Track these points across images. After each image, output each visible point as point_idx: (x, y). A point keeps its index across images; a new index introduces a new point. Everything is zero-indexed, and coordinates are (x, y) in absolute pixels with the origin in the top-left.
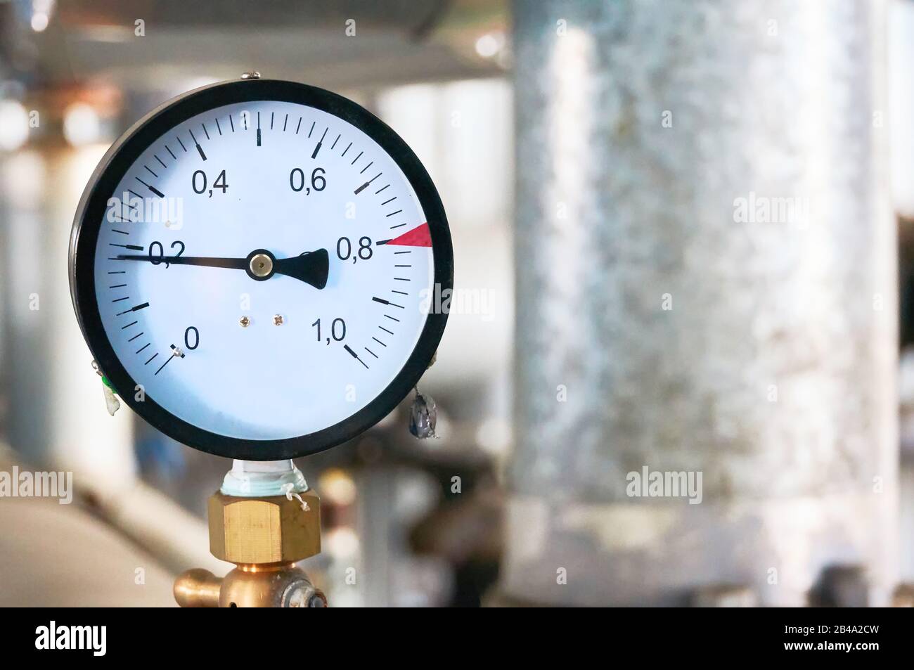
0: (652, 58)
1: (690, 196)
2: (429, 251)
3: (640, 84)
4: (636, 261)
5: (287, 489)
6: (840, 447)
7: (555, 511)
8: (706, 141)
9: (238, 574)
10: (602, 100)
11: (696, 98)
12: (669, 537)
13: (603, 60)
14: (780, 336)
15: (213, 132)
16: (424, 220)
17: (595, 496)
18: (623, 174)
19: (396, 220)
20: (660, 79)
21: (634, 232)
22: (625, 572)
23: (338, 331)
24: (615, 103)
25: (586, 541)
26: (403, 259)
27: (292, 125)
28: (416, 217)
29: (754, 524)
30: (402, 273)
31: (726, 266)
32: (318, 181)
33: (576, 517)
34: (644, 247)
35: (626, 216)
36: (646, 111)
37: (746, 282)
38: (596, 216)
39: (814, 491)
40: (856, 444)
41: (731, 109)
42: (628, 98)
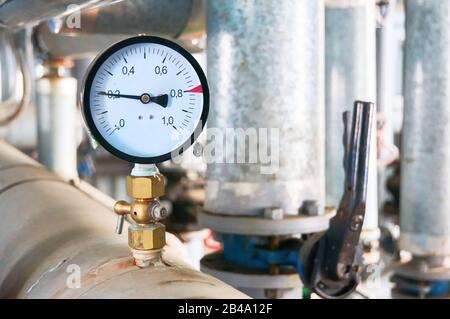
0: (253, 42)
1: (264, 86)
2: (202, 95)
3: (248, 51)
4: (246, 106)
5: (154, 174)
6: (308, 163)
7: (220, 184)
8: (269, 68)
9: (137, 202)
10: (236, 55)
11: (266, 55)
12: (256, 192)
13: (236, 44)
14: (291, 129)
15: (130, 54)
16: (200, 84)
17: (233, 179)
18: (243, 79)
19: (191, 84)
20: (254, 49)
21: (246, 97)
22: (243, 203)
23: (171, 121)
24: (240, 55)
25: (231, 193)
26: (192, 97)
27: (156, 52)
28: (197, 82)
29: (283, 187)
30: (192, 102)
31: (275, 108)
32: (164, 71)
33: (227, 186)
34: (249, 102)
35: (244, 92)
36: (250, 59)
37: (281, 113)
38: (234, 92)
39: (301, 178)
40: (313, 163)
41: (276, 59)
42: (245, 55)
